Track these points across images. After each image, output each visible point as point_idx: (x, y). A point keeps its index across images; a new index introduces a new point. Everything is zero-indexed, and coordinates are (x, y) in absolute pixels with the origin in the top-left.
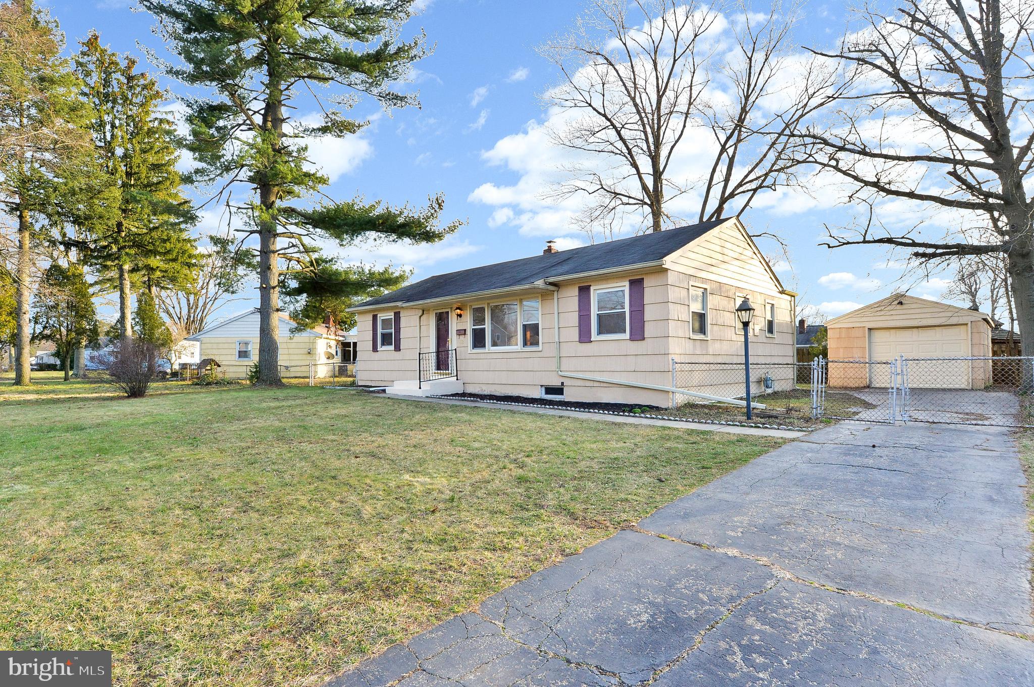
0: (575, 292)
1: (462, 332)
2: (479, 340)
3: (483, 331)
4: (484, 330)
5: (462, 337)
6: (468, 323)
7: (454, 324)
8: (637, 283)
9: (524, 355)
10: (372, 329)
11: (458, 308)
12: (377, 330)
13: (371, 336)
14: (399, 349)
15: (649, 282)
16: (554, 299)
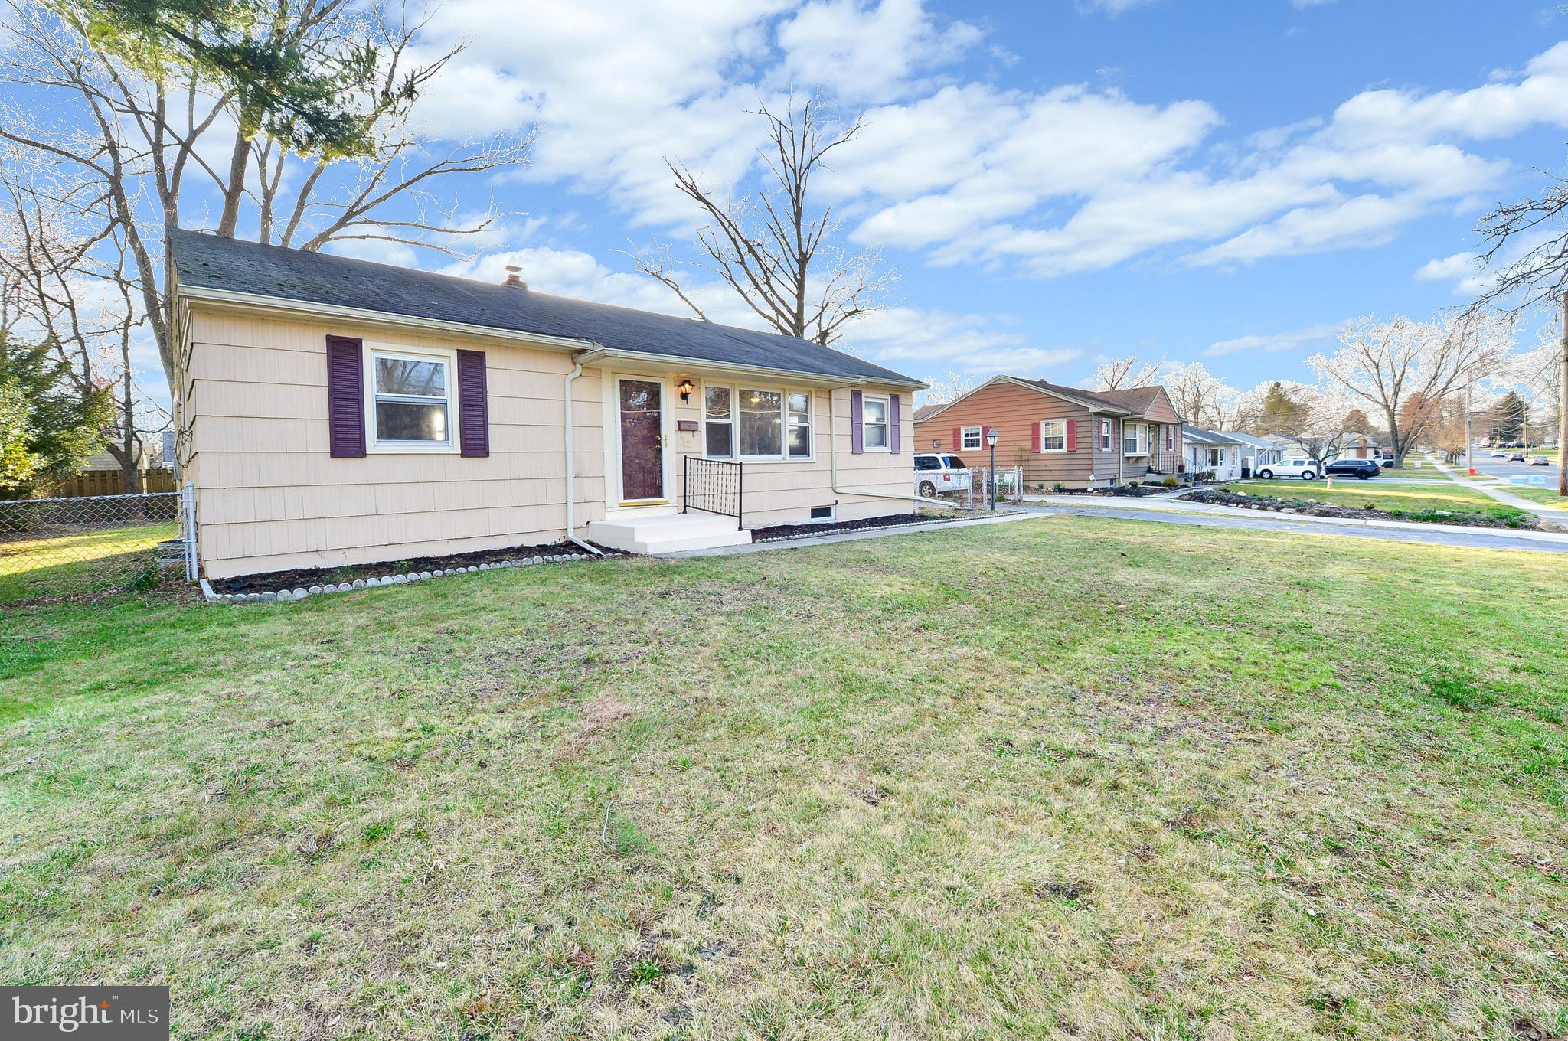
0: (847, 395)
1: (685, 426)
2: (718, 440)
3: (726, 429)
4: (727, 427)
5: (687, 435)
6: (699, 411)
7: (671, 410)
8: (895, 399)
9: (793, 468)
10: (325, 382)
11: (688, 382)
12: (360, 390)
13: (318, 403)
14: (485, 453)
15: (902, 400)
16: (830, 399)
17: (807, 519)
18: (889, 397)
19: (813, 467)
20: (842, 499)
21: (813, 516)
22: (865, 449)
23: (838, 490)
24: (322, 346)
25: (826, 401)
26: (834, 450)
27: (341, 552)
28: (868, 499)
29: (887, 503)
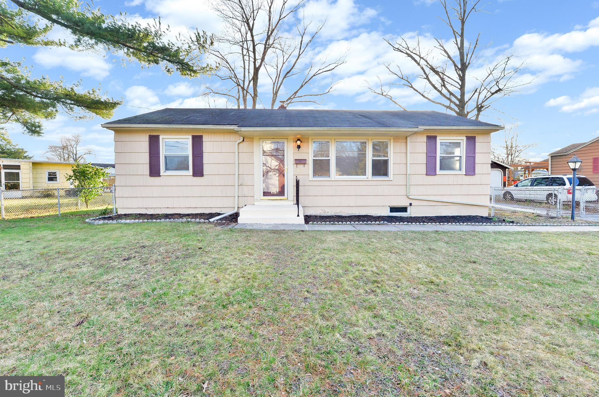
0: (424, 139)
1: (298, 162)
2: (321, 169)
4: (328, 161)
6: (308, 154)
7: (290, 154)
8: (471, 140)
9: (374, 183)
10: (148, 151)
11: (299, 140)
12: (159, 153)
13: (145, 158)
14: (202, 175)
15: (479, 139)
16: (406, 142)
18: (465, 138)
19: (390, 183)
20: (414, 203)
21: (391, 211)
22: (437, 173)
23: (411, 197)
24: (147, 138)
25: (404, 144)
26: (408, 172)
28: (440, 204)
29: (457, 207)
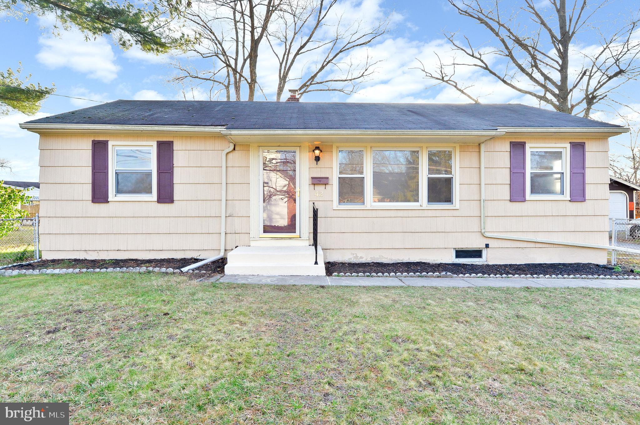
0: (504, 147)
4: (361, 181)
5: (320, 188)
6: (332, 169)
7: (305, 170)
8: (578, 148)
9: (430, 213)
10: (90, 164)
11: (317, 148)
12: (106, 168)
13: (87, 175)
14: (171, 201)
15: (590, 147)
16: (479, 152)
17: (450, 258)
18: (568, 146)
19: (455, 213)
20: (492, 243)
21: (457, 256)
22: (527, 198)
23: (487, 234)
24: (89, 146)
25: (475, 155)
26: (483, 197)
27: (97, 252)
28: (531, 245)
